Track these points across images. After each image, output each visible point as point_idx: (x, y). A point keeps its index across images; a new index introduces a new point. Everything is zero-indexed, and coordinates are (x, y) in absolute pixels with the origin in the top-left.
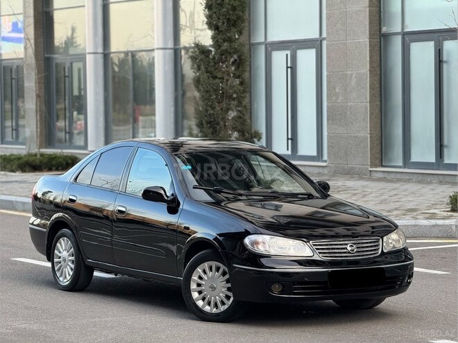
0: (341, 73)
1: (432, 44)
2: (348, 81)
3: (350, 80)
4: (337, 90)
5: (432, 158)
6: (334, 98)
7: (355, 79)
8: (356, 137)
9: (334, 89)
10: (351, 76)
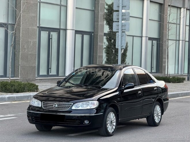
0: (27, 40)
1: (48, 32)
2: (29, 44)
3: (30, 43)
4: (25, 47)
5: (45, 73)
6: (24, 50)
7: (32, 43)
8: (31, 66)
9: (24, 46)
10: (31, 42)
